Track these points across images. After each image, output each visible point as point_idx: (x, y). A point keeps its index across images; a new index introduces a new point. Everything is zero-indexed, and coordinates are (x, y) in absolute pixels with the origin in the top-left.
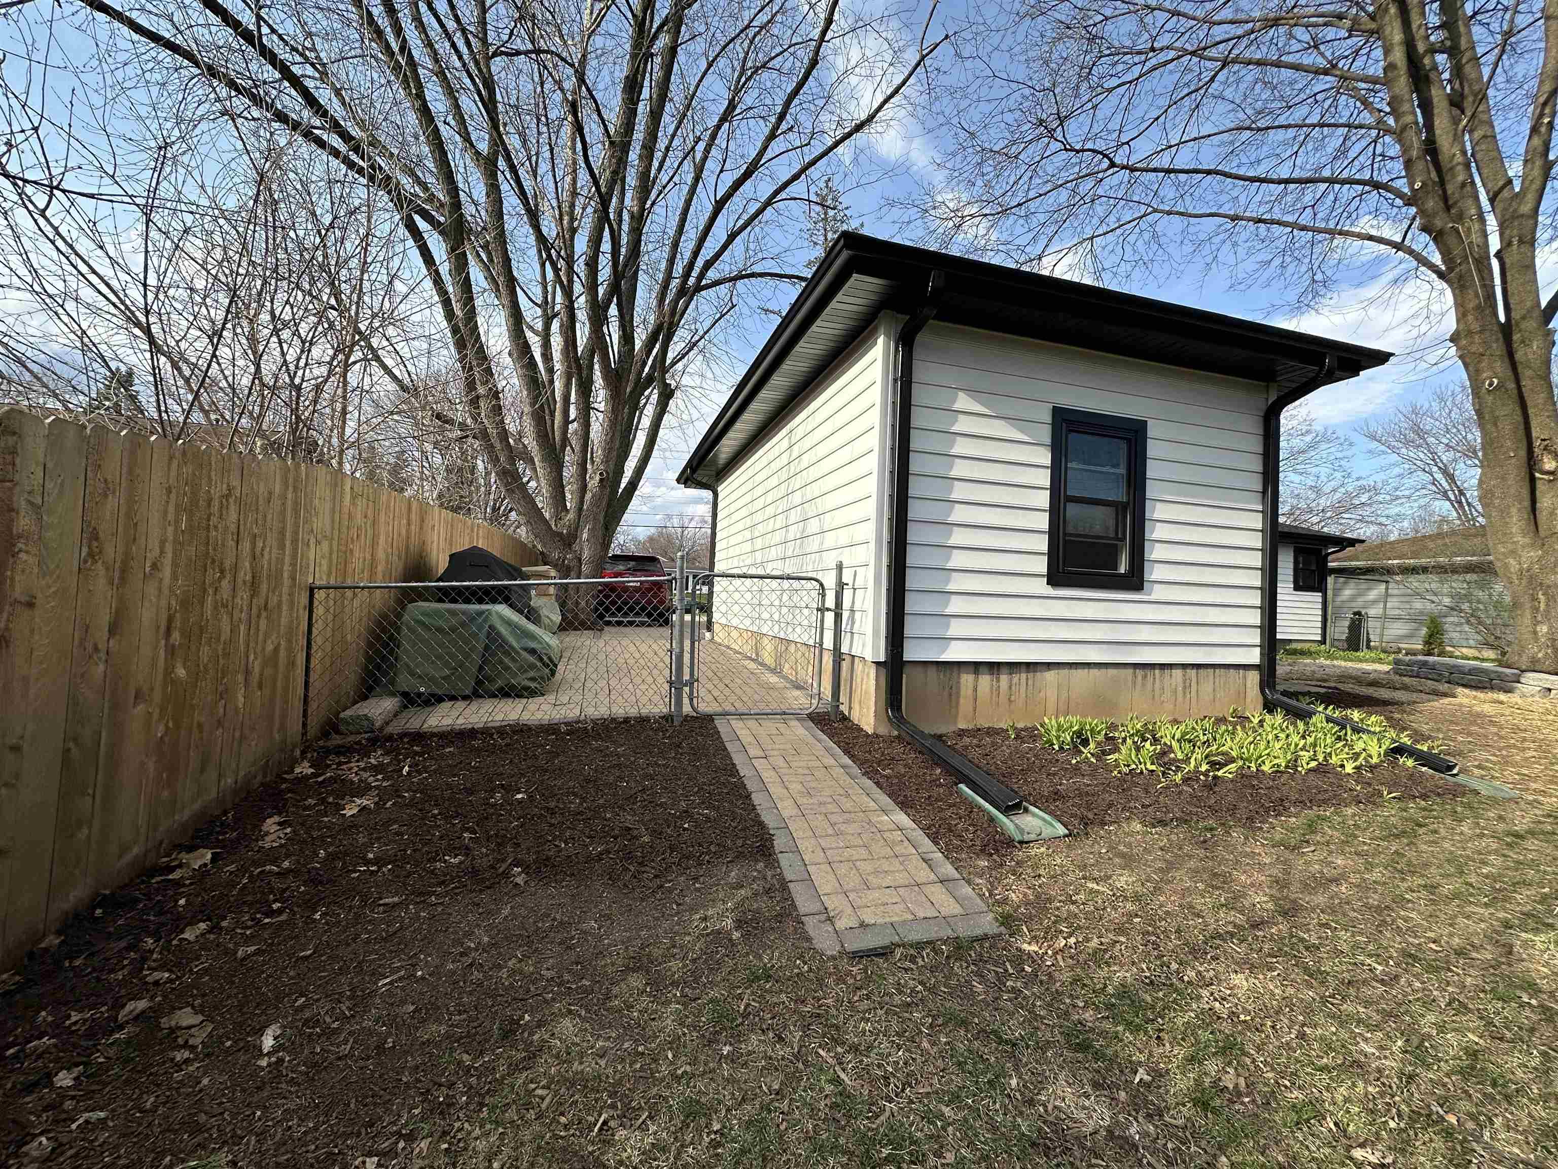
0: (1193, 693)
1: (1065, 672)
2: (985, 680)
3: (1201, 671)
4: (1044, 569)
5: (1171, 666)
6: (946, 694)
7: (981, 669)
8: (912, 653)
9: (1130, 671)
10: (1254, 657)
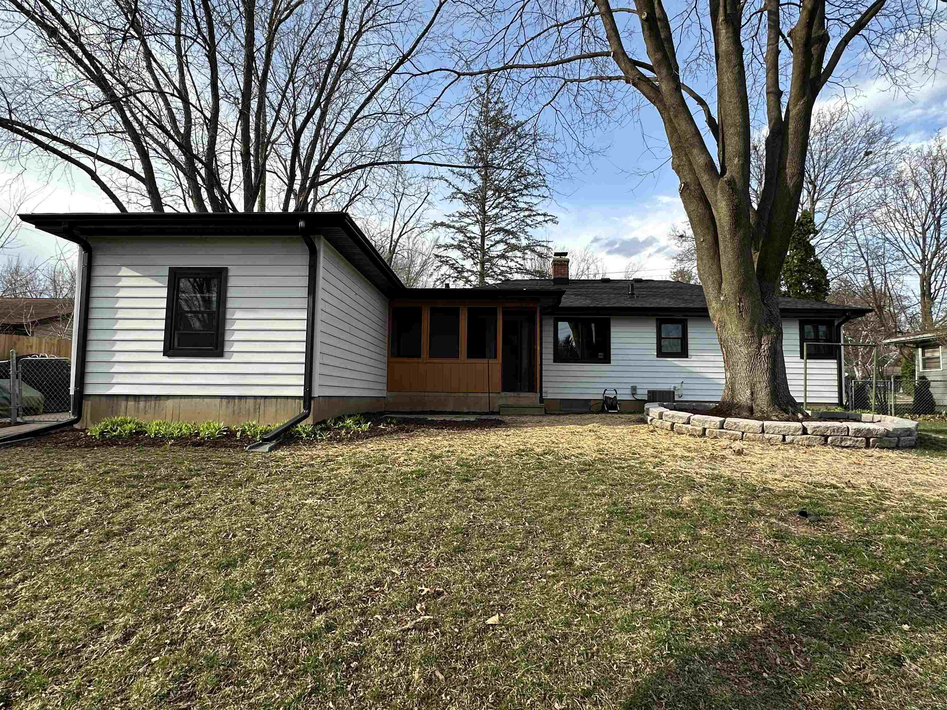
0: (261, 412)
1: (177, 400)
2: (131, 403)
3: (267, 400)
4: (162, 349)
5: (246, 397)
6: (110, 410)
7: (129, 399)
8: (89, 390)
9: (218, 400)
10: (300, 392)
